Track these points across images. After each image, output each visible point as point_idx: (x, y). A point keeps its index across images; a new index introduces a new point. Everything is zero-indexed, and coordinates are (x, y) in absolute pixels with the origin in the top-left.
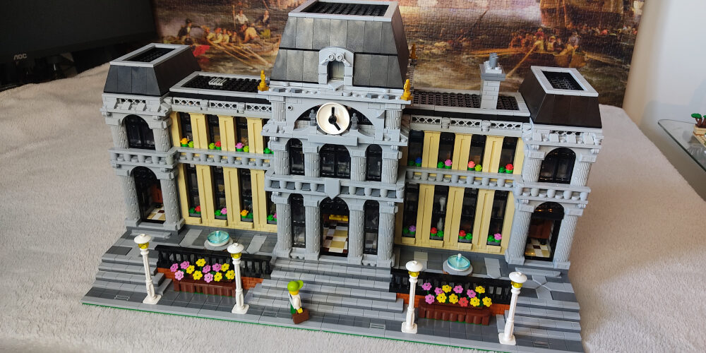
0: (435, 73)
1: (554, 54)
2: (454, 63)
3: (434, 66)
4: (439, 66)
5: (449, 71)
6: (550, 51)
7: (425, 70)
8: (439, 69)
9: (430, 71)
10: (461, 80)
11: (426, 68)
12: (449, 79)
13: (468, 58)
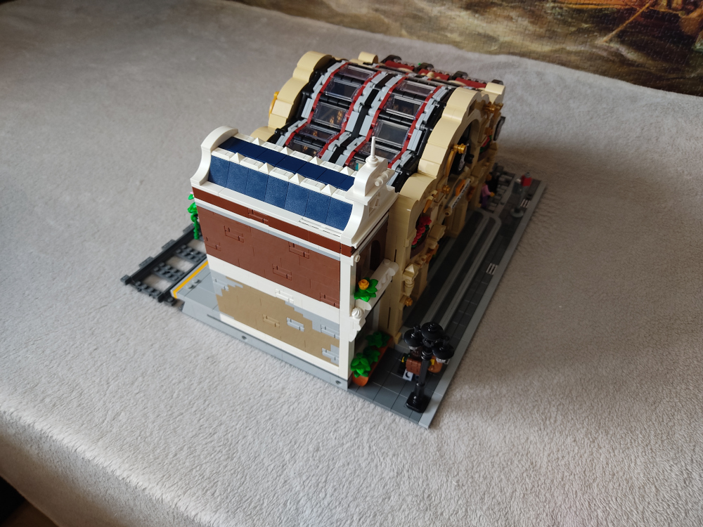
0: (506, 23)
1: (680, 14)
2: (533, 12)
3: (506, 13)
4: (513, 14)
5: (525, 22)
6: (676, 9)
7: (493, 17)
8: (512, 18)
9: (500, 19)
10: (540, 37)
11: (496, 15)
12: (524, 33)
13: (553, 7)
